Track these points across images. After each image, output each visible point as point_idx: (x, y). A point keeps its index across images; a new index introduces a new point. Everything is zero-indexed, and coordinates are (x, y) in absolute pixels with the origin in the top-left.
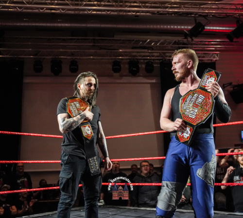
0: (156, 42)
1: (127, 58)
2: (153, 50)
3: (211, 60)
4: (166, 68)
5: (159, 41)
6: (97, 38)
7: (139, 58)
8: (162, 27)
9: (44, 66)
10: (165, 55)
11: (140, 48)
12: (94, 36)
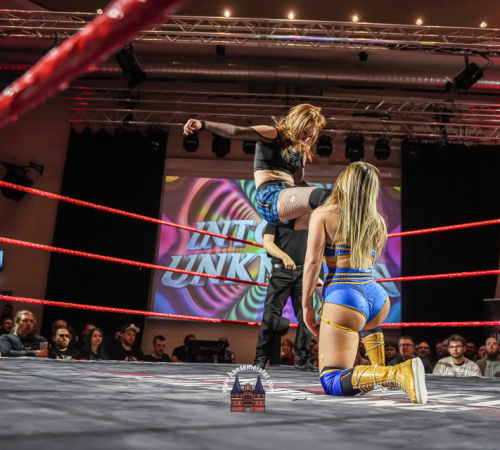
0: (397, 107)
1: (344, 131)
2: (390, 119)
3: (496, 141)
4: (411, 153)
5: (401, 105)
6: (293, 96)
7: (365, 132)
8: (407, 79)
9: (200, 141)
10: (411, 129)
11: (367, 115)
12: (288, 93)
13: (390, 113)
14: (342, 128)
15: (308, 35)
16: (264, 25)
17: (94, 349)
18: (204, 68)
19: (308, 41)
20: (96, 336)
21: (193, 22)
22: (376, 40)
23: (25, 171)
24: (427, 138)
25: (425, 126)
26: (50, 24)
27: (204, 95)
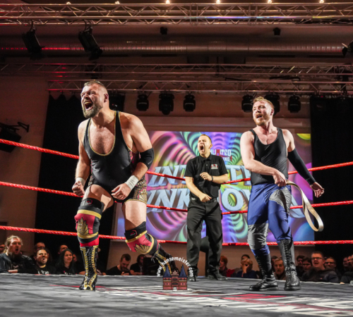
0: (305, 70)
1: (263, 91)
2: (300, 80)
4: (318, 106)
5: (308, 68)
6: (222, 65)
7: (280, 91)
8: (313, 48)
9: (150, 102)
10: (317, 87)
11: (282, 77)
12: (218, 63)
13: (300, 75)
14: (262, 89)
15: (229, 14)
16: (194, 8)
17: (67, 266)
18: (151, 45)
19: (230, 20)
20: (67, 255)
21: (138, 8)
22: (285, 17)
23: (15, 129)
24: (331, 94)
25: (329, 85)
26: (27, 14)
27: (152, 67)
